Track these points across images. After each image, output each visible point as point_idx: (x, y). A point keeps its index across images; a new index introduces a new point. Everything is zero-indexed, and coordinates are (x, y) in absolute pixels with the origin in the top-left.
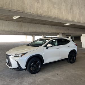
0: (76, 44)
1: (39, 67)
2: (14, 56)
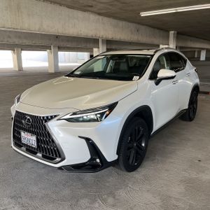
1: (143, 145)
2: (68, 120)
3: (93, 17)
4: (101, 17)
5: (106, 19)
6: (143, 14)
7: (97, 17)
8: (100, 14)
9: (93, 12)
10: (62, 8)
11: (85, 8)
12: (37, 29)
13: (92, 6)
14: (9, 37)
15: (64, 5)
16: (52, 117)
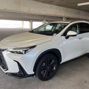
3: (54, 6)
4: (59, 7)
5: (61, 8)
6: (79, 5)
7: (57, 6)
8: (58, 5)
9: (54, 4)
10: (39, 2)
11: (50, 3)
12: (27, 11)
13: (53, 2)
14: (24, 16)
15: (41, 1)
16: (5, 50)
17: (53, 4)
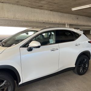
0: (90, 41)
4: (52, 12)
7: (50, 12)
8: (51, 10)
17: (44, 9)
